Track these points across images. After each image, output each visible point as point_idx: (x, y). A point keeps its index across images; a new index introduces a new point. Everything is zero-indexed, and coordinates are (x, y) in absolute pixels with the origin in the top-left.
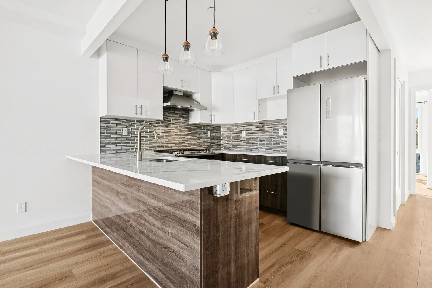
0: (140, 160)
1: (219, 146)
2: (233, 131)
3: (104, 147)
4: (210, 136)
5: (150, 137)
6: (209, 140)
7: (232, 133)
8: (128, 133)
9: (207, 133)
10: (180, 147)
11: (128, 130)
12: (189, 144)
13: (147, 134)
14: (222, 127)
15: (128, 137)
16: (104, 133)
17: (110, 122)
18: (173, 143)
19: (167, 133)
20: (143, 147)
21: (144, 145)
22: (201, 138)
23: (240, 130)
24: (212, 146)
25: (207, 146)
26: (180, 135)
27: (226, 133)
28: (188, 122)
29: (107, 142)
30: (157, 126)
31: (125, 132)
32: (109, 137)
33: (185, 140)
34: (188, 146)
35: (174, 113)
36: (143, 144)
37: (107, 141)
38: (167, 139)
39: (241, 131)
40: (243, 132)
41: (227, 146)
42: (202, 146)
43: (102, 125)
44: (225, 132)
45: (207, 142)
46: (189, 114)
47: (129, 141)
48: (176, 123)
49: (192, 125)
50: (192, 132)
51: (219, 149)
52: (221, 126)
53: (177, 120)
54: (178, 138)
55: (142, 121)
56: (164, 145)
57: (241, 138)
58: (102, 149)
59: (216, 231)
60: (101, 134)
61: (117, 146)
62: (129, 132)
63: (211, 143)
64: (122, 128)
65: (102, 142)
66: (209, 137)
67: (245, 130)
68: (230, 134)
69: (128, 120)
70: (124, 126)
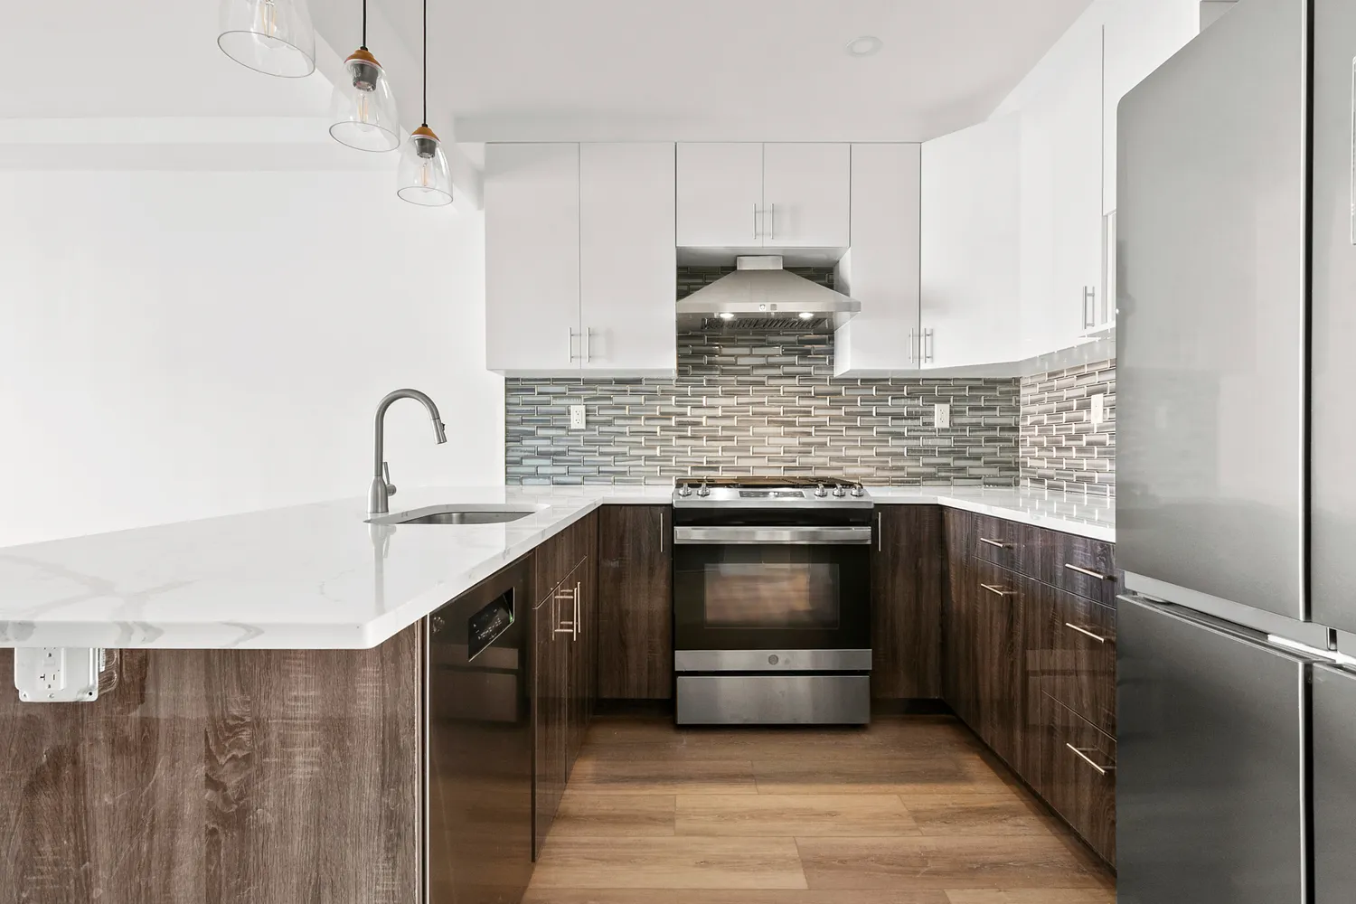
0: (377, 512)
1: (1010, 469)
2: (1059, 399)
3: (519, 463)
4: (947, 425)
5: (662, 433)
6: (947, 442)
7: (1055, 406)
8: (587, 422)
9: (932, 414)
10: (786, 469)
11: (587, 411)
12: (832, 459)
13: (651, 422)
14: (1023, 382)
15: (586, 433)
16: (517, 423)
17: (534, 390)
18: (756, 456)
19: (733, 417)
20: (640, 466)
21: (642, 463)
22: (899, 436)
23: (1083, 391)
24: (963, 469)
25: (933, 470)
26: (792, 424)
27: (1037, 408)
28: (830, 372)
29: (525, 452)
30: (693, 396)
31: (577, 418)
32: (532, 434)
33: (810, 445)
34: (828, 469)
35: (764, 340)
36: (641, 456)
37: (526, 449)
38: (730, 438)
39: (1089, 394)
40: (1097, 401)
41: (1040, 471)
42: (902, 468)
43: (512, 400)
44: (1033, 402)
45: (929, 452)
46: (833, 339)
47: (593, 449)
48: (770, 377)
49: (848, 381)
50: (848, 410)
51: (1009, 485)
52: (1017, 380)
53: (777, 366)
54: (777, 435)
55: (638, 381)
56: (717, 462)
57: (1087, 431)
58: (512, 469)
59: (76, 851)
60: (511, 428)
61: (555, 463)
62: (591, 418)
63: (959, 454)
64: (569, 405)
65: (513, 451)
66: (944, 430)
67: (1103, 391)
68: (1049, 412)
69: (587, 382)
70: (577, 401)
